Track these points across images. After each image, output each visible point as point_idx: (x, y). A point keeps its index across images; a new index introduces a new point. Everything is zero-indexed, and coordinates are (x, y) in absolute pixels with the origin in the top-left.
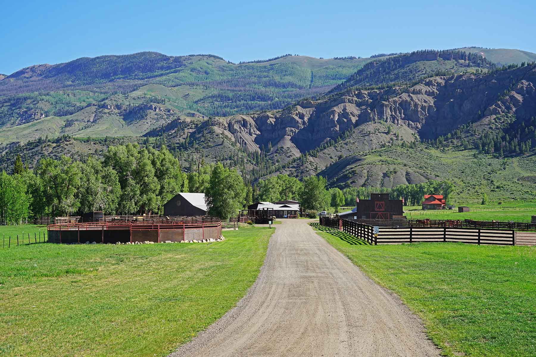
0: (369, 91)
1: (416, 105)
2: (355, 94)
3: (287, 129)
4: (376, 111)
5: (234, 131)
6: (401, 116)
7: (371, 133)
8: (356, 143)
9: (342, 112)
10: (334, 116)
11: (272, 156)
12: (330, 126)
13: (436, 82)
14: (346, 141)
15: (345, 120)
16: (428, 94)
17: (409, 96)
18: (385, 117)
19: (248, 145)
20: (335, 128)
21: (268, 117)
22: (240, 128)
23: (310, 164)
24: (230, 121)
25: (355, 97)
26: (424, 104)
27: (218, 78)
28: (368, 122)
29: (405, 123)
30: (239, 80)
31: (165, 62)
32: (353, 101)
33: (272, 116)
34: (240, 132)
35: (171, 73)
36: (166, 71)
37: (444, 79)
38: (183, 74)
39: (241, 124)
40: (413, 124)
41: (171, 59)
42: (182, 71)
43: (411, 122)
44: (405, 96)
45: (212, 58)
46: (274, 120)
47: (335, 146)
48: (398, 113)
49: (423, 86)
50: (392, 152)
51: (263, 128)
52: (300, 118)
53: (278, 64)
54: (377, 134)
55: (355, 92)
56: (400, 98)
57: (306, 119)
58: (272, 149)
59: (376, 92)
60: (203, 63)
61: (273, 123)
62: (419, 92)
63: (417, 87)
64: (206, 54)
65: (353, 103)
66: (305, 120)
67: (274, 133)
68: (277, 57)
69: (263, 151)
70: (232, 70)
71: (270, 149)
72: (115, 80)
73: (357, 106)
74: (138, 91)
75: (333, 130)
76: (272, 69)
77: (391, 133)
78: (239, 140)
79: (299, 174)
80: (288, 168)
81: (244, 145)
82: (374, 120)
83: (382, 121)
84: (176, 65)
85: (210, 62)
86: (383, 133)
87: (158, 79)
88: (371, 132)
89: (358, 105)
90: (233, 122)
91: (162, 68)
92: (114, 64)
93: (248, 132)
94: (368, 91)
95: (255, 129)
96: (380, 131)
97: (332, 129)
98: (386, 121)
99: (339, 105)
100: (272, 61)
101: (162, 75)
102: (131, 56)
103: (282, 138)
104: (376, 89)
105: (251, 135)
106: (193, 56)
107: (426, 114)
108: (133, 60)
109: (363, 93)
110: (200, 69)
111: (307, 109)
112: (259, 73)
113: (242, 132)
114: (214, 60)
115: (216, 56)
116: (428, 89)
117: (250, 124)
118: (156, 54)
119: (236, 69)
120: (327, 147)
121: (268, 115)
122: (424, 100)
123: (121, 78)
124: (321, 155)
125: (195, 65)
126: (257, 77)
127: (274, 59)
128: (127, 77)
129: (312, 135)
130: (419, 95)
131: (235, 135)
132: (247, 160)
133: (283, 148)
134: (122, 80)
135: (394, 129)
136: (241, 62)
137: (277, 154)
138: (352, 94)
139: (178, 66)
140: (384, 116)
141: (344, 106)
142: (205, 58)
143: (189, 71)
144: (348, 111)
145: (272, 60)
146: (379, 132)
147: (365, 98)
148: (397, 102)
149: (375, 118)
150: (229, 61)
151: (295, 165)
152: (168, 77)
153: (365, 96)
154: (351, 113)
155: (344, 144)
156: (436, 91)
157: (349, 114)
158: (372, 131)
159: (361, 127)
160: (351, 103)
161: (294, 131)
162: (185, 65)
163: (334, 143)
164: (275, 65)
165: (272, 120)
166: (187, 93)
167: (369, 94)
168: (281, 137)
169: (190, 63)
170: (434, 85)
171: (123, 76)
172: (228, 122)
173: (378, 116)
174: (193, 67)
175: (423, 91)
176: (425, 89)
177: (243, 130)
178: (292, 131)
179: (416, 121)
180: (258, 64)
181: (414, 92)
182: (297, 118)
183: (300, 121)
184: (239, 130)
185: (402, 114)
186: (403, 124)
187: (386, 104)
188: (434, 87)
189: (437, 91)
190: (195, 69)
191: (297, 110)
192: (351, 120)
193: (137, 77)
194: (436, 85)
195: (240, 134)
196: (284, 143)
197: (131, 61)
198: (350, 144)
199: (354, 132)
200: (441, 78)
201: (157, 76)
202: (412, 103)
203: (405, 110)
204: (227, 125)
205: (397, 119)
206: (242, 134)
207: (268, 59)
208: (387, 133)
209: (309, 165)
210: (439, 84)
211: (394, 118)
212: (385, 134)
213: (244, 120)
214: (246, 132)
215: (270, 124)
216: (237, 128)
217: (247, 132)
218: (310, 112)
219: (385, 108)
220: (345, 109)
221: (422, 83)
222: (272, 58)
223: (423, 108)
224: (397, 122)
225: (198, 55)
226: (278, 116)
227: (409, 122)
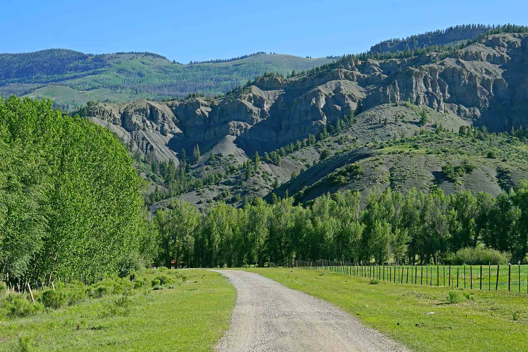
0: (383, 61)
1: (471, 77)
2: (357, 66)
3: (231, 124)
4: (397, 85)
5: (132, 127)
6: (444, 96)
7: (389, 123)
8: (358, 140)
9: (334, 94)
10: (317, 100)
11: (198, 170)
12: (309, 117)
13: (506, 40)
14: (339, 137)
15: (339, 108)
16: (492, 59)
17: (458, 62)
18: (415, 96)
19: (156, 152)
20: (320, 121)
21: (198, 105)
22: (144, 121)
23: (262, 176)
24: (125, 109)
25: (357, 69)
26: (487, 77)
27: (157, 81)
28: (381, 104)
29: (452, 109)
30: (187, 83)
31: (81, 61)
32: (353, 77)
33: (206, 103)
34: (144, 130)
35: (89, 75)
36: (82, 73)
37: (520, 37)
38: (106, 76)
39: (146, 114)
40: (467, 110)
41: (90, 57)
42: (106, 72)
43: (463, 107)
44: (450, 63)
45: (150, 57)
46: (210, 109)
47: (317, 145)
48: (438, 90)
49: (483, 47)
50: (441, 141)
51: (189, 123)
52: (254, 105)
53: (245, 64)
54: (400, 126)
55: (356, 62)
56: (442, 64)
57: (266, 107)
58: (200, 158)
59: (396, 62)
60: (137, 63)
61: (207, 114)
62: (476, 57)
63: (473, 49)
64: (141, 52)
65: (352, 80)
66: (265, 109)
67: (207, 132)
68: (244, 55)
69: (183, 161)
70: (178, 72)
71: (197, 158)
72: (7, 84)
73: (360, 85)
74: (30, 94)
75: (316, 124)
76: (236, 70)
77: (428, 124)
78: (141, 141)
79: (238, 196)
80: (217, 184)
81: (149, 151)
82: (393, 100)
83: (408, 103)
84: (96, 65)
85: (145, 61)
86: (411, 123)
87: (69, 82)
88: (388, 121)
89: (362, 83)
90: (131, 111)
91: (76, 69)
92: (7, 65)
93: (159, 129)
94: (380, 61)
95: (173, 125)
96: (405, 119)
97: (314, 123)
98: (417, 103)
99: (328, 83)
100: (236, 61)
101: (75, 77)
102: (32, 53)
103: (221, 139)
104: (395, 58)
105: (165, 135)
106: (122, 53)
107: (490, 94)
108: (35, 59)
109: (371, 63)
110: (131, 70)
111: (269, 92)
112: (217, 76)
113: (147, 129)
114: (152, 59)
115: (155, 54)
116: (492, 51)
117: (163, 116)
118: (68, 51)
119: (184, 70)
120: (300, 147)
121: (197, 101)
122: (485, 69)
123: (16, 81)
124: (287, 160)
125: (124, 65)
126: (214, 80)
127: (241, 58)
128: (24, 80)
129: (277, 135)
130: (475, 62)
131: (134, 134)
132: (147, 176)
133: (221, 156)
134: (15, 84)
135: (432, 117)
136: (191, 62)
137: (209, 166)
138: (351, 65)
139: (99, 67)
140: (413, 93)
141: (336, 84)
142: (140, 57)
143: (114, 73)
144: (343, 92)
145: (238, 59)
146: (403, 121)
147: (375, 71)
148: (436, 71)
149: (396, 96)
150: (174, 61)
151: (231, 180)
152: (83, 80)
153: (376, 68)
154: (349, 96)
155: (335, 142)
156: (506, 56)
157: (347, 97)
158: (391, 119)
159: (368, 113)
160: (350, 79)
161: (244, 127)
162: (109, 65)
163: (314, 139)
164: (241, 66)
165: (206, 110)
166: (106, 99)
167: (382, 66)
168: (219, 138)
169: (117, 63)
170: (503, 46)
171: (19, 79)
172: (122, 112)
173: (400, 93)
174: (120, 67)
175: (484, 55)
176: (486, 52)
177: (149, 124)
178: (239, 126)
179: (473, 106)
180: (217, 65)
181: (466, 57)
182: (250, 105)
183: (255, 110)
184: (141, 125)
185: (447, 92)
186: (449, 111)
187: (416, 72)
188: (502, 49)
189: (508, 56)
190: (123, 70)
191: (250, 92)
192: (348, 107)
193: (38, 80)
194: (507, 45)
195: (143, 132)
196: (223, 148)
197: (32, 60)
198: (347, 142)
199: (355, 121)
200: (514, 36)
201: (67, 79)
202: (465, 73)
203: (452, 85)
204: (118, 117)
205: (437, 100)
206: (146, 134)
207: (230, 58)
208: (420, 124)
209: (261, 179)
210: (511, 45)
211: (431, 98)
212: (415, 126)
213: (152, 108)
214: (155, 128)
215: (200, 116)
216: (138, 122)
217: (157, 129)
218: (275, 97)
219: (414, 78)
220: (338, 89)
221: (480, 42)
222: (237, 57)
223: (485, 83)
224: (437, 105)
225: (129, 53)
226: (216, 103)
227: (459, 108)
